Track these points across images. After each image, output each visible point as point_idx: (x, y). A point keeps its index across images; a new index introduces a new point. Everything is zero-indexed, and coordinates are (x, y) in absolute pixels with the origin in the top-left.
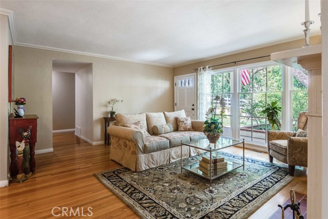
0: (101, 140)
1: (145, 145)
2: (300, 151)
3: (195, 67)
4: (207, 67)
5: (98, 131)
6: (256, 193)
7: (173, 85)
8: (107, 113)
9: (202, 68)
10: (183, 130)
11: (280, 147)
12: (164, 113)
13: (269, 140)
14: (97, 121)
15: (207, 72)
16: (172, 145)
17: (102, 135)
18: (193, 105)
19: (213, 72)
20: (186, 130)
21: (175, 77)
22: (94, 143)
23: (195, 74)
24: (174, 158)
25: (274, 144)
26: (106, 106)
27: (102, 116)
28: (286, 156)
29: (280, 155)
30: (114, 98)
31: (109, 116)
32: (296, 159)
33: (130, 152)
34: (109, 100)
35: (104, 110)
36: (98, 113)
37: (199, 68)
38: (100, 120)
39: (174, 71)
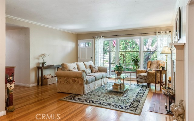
0: (35, 83)
1: (87, 80)
2: (152, 77)
3: (94, 35)
4: (102, 36)
5: (33, 77)
6: (141, 94)
7: (77, 45)
8: (39, 63)
9: (98, 36)
10: (95, 72)
11: (144, 76)
12: (83, 62)
13: (137, 74)
14: (33, 69)
15: (101, 39)
16: (96, 79)
17: (35, 80)
18: (92, 58)
19: (104, 40)
20: (96, 72)
21: (78, 40)
22: (31, 85)
23: (93, 39)
24: (96, 87)
25: (140, 75)
26: (38, 59)
27: (36, 66)
28: (146, 79)
29: (143, 80)
30: (43, 53)
31: (41, 65)
32: (150, 80)
33: (79, 84)
34: (40, 54)
35: (37, 61)
36: (33, 64)
37: (96, 37)
38: (34, 69)
39: (78, 36)
